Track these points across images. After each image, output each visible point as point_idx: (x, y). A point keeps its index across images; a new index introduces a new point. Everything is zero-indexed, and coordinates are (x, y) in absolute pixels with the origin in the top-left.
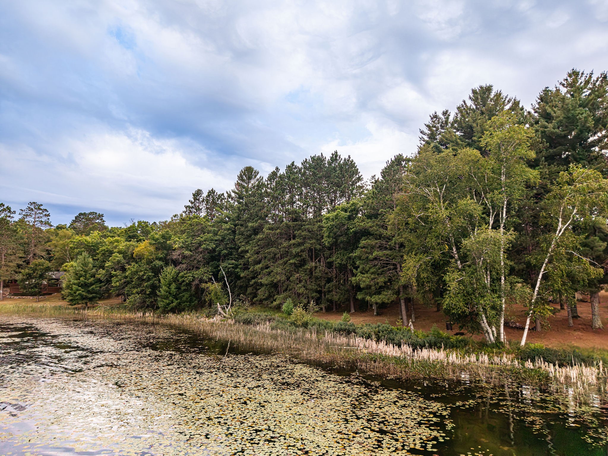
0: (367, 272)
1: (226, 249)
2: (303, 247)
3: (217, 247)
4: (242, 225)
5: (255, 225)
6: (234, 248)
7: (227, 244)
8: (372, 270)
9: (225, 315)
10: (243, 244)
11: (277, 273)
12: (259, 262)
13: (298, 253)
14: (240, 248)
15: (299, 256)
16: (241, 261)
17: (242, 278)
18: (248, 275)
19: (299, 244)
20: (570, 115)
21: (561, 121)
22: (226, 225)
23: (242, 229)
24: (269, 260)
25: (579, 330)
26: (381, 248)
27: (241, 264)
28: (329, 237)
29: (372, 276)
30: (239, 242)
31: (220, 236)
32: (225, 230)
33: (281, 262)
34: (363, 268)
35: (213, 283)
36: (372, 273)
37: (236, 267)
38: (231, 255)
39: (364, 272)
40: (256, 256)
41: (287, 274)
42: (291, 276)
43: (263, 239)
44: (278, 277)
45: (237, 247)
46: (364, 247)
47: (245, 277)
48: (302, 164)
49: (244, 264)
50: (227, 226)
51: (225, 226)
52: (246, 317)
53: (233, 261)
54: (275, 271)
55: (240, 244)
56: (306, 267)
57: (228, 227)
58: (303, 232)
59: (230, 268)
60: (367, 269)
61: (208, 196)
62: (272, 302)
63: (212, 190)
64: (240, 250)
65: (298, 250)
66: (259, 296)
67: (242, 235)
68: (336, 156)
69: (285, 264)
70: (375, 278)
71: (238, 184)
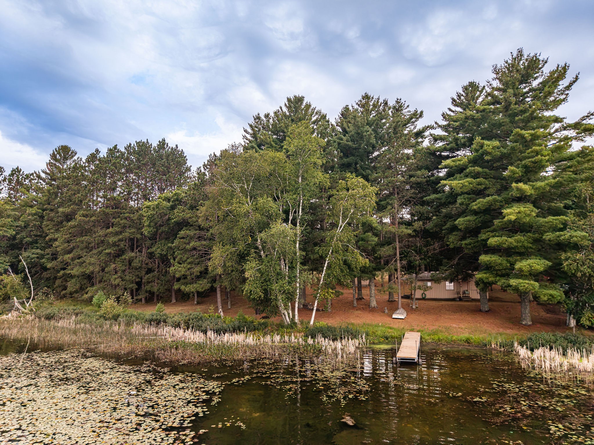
0: (184, 262)
1: (30, 236)
2: (121, 237)
3: (17, 233)
4: (52, 210)
5: (67, 210)
6: (40, 236)
7: (32, 231)
8: (189, 261)
9: (24, 310)
10: (53, 231)
11: (90, 264)
12: (70, 252)
13: (115, 242)
14: (47, 235)
15: (116, 245)
16: (48, 251)
17: (49, 269)
18: (56, 266)
19: (117, 234)
20: (359, 131)
21: (353, 136)
22: (31, 209)
23: (52, 214)
24: (82, 249)
25: (360, 309)
26: (200, 238)
27: (48, 254)
28: (149, 226)
29: (189, 266)
30: (47, 229)
31: (23, 221)
32: (29, 215)
33: (94, 251)
34: (181, 258)
35: (9, 275)
36: (189, 263)
37: (42, 256)
38: (37, 243)
39: (181, 262)
40: (66, 245)
41: (102, 264)
42: (106, 266)
43: (75, 227)
44: (91, 268)
45: (44, 235)
46: (183, 238)
47: (54, 268)
48: (125, 148)
49: (52, 255)
50: (33, 210)
51: (29, 210)
52: (49, 311)
53: (39, 251)
54: (88, 261)
55: (47, 231)
56: (123, 257)
57: (34, 212)
58: (121, 220)
59: (34, 258)
60: (185, 258)
61: (12, 175)
62: (83, 295)
63: (17, 168)
64: (47, 238)
65: (115, 239)
66: (68, 289)
67: (52, 220)
68: (164, 144)
69: (100, 254)
70: (192, 268)
71: (49, 164)
